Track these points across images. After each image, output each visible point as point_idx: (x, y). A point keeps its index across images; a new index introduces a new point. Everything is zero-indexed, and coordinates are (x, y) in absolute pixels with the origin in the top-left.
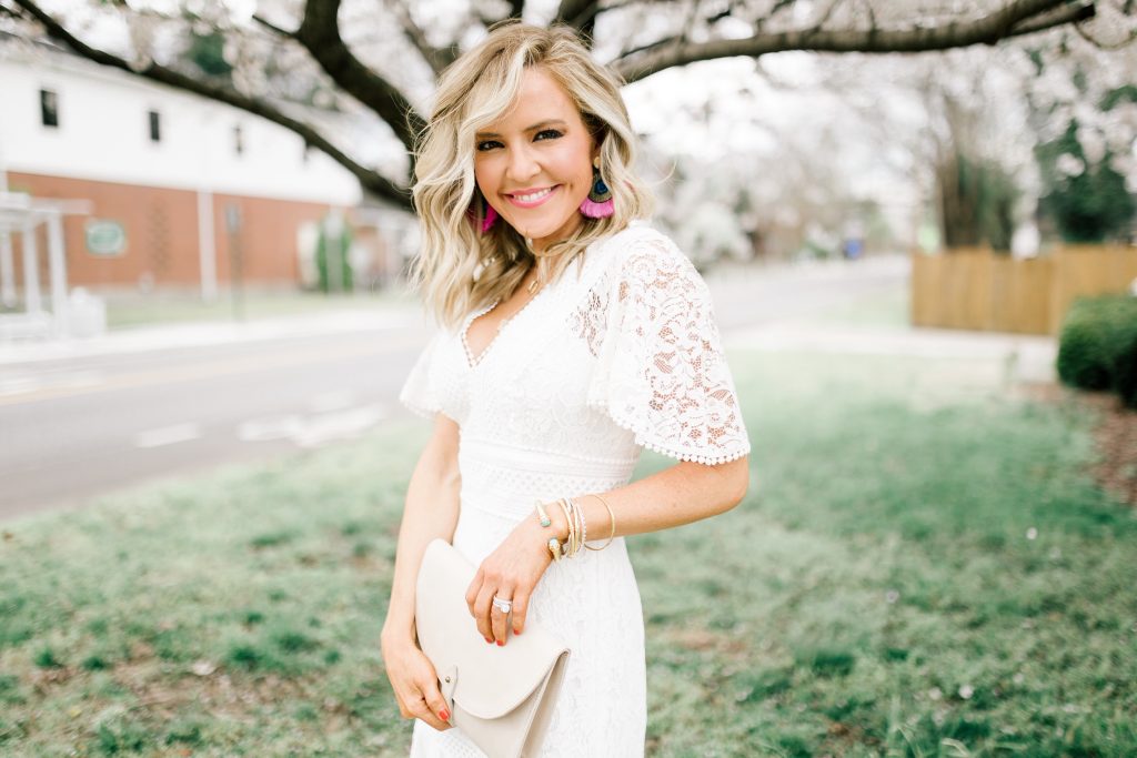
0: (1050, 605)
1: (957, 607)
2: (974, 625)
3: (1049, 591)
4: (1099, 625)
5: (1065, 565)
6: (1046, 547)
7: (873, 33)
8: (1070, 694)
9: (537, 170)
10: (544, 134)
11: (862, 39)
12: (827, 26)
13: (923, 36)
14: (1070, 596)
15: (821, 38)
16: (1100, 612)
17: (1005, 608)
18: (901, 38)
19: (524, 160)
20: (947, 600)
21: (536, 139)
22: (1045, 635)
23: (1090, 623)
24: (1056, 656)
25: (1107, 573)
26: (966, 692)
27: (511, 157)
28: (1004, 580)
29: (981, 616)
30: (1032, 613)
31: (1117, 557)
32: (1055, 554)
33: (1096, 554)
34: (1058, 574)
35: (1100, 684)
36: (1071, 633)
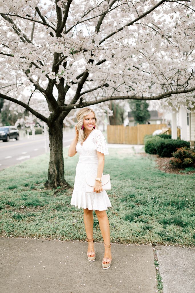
0: (160, 187)
1: (146, 188)
3: (159, 185)
4: (168, 189)
6: (156, 179)
7: (142, 97)
12: (136, 95)
14: (162, 186)
16: (168, 187)
17: (154, 188)
18: (147, 98)
20: (143, 187)
21: (92, 119)
23: (167, 188)
24: (164, 192)
25: (167, 182)
26: (153, 198)
28: (151, 184)
29: (150, 189)
30: (158, 188)
31: (168, 180)
32: (157, 180)
33: (164, 180)
34: (159, 183)
35: (172, 195)
36: (165, 190)
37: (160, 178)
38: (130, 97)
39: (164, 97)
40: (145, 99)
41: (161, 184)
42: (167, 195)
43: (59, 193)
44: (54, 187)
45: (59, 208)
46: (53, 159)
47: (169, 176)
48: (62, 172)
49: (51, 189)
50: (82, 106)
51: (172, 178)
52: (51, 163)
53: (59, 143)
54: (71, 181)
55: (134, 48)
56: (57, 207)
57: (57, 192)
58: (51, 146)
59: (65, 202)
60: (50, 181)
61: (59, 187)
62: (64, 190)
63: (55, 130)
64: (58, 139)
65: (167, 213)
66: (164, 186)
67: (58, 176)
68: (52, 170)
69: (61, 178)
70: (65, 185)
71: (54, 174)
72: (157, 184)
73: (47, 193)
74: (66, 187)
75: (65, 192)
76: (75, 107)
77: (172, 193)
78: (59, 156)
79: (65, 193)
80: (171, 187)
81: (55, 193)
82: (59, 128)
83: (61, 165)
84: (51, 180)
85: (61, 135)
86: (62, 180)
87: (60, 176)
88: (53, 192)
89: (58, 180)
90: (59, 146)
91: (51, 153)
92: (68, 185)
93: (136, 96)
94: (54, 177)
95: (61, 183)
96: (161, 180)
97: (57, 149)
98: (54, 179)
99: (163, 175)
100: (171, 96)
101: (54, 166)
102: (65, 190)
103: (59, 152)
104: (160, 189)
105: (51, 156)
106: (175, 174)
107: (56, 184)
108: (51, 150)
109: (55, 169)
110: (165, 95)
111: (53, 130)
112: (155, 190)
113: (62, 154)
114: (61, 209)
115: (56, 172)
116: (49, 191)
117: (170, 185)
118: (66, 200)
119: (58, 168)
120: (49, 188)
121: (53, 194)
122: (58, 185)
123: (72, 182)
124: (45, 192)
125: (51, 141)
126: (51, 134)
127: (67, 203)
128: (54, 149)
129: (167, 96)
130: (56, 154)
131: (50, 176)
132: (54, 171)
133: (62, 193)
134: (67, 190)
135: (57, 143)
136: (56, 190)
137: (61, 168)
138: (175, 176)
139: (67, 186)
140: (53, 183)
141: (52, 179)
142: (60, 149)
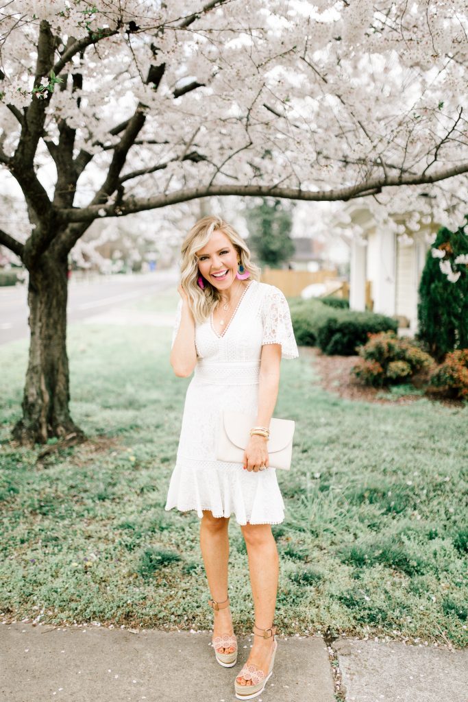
0: (331, 441)
2: (304, 451)
3: (329, 435)
4: (354, 447)
5: (328, 424)
6: (318, 418)
7: (300, 191)
8: (357, 472)
9: (222, 264)
10: (222, 252)
11: (296, 194)
12: (281, 186)
13: (321, 194)
14: (338, 438)
15: (278, 191)
16: (354, 441)
17: (316, 443)
18: (312, 195)
19: (218, 261)
21: (220, 254)
22: (336, 452)
23: (351, 446)
24: (346, 458)
25: (348, 426)
26: (317, 475)
27: (213, 261)
28: (308, 432)
29: (306, 447)
30: (326, 444)
31: (349, 420)
32: (323, 420)
33: (339, 419)
34: (329, 428)
35: (366, 467)
36: (345, 450)
37: (328, 414)
38: (264, 190)
39: (361, 194)
40: (307, 196)
41: (334, 431)
42: (353, 466)
43: (52, 459)
44: (39, 440)
45: (47, 508)
46: (38, 361)
47: (352, 408)
48: (63, 398)
49: (29, 446)
50: (121, 210)
51: (360, 414)
52: (32, 370)
53: (55, 315)
54: (90, 419)
55: (282, 43)
56: (42, 504)
57: (48, 454)
58: (32, 322)
59: (66, 488)
60: (27, 423)
61: (54, 440)
62: (67, 450)
63: (46, 277)
64: (54, 303)
65: (360, 525)
66: (343, 440)
67: (52, 409)
68: (33, 391)
69: (60, 415)
70: (72, 432)
71: (40, 401)
72: (322, 433)
73: (17, 457)
74: (73, 439)
75: (69, 454)
76: (102, 213)
77: (365, 462)
78: (56, 353)
79: (69, 459)
80: (362, 443)
81: (41, 458)
82: (58, 274)
83: (61, 378)
84: (30, 419)
85: (62, 293)
86: (61, 418)
87: (57, 407)
88: (36, 454)
89: (51, 420)
90: (55, 323)
91: (33, 343)
92: (81, 434)
93: (280, 189)
94: (40, 411)
95: (60, 430)
96: (333, 421)
97: (51, 332)
98: (40, 416)
99: (335, 404)
100: (379, 191)
101: (39, 381)
102: (72, 447)
103: (56, 340)
104: (332, 446)
105: (32, 352)
106: (367, 404)
107: (44, 432)
108: (33, 334)
109: (43, 387)
110: (366, 189)
111: (40, 277)
112: (319, 450)
113: (64, 348)
114: (53, 510)
115: (47, 397)
116: (24, 450)
117: (359, 434)
118: (71, 482)
119: (52, 386)
120: (24, 442)
121: (33, 460)
122: (51, 434)
123: (92, 422)
124: (14, 455)
125: (33, 310)
126: (32, 288)
127: (73, 492)
128: (41, 333)
129: (370, 191)
130: (46, 347)
131: (28, 406)
132: (40, 394)
133: (62, 459)
134: (76, 449)
135: (49, 315)
136: (45, 448)
137: (60, 387)
138: (367, 409)
139: (78, 436)
140: (36, 427)
141: (35, 416)
142: (59, 333)
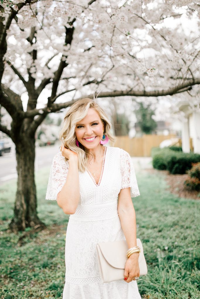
0: (175, 224)
1: (154, 227)
2: (160, 231)
3: (173, 220)
4: (187, 228)
5: (173, 214)
6: (168, 210)
7: (145, 92)
8: (189, 245)
9: (93, 132)
10: (94, 124)
11: (142, 93)
13: (157, 93)
14: (178, 222)
15: (132, 93)
16: (187, 224)
17: (166, 226)
18: (151, 93)
19: (90, 130)
20: (151, 226)
21: (92, 125)
22: (177, 231)
23: (185, 227)
24: (182, 236)
25: (183, 214)
26: (166, 248)
27: (87, 129)
28: (162, 219)
29: (160, 229)
30: (172, 227)
31: (184, 210)
32: (170, 211)
33: (179, 210)
34: (173, 216)
35: (194, 242)
36: (182, 230)
37: (173, 207)
38: (125, 93)
39: (180, 91)
40: (149, 94)
41: (176, 218)
42: (187, 241)
43: (26, 240)
44: (21, 229)
45: (14, 274)
46: (21, 188)
47: (185, 203)
48: (33, 206)
49: (16, 232)
51: (189, 207)
52: (18, 193)
53: (28, 165)
54: (52, 215)
56: (12, 271)
57: (24, 237)
58: (18, 168)
59: (27, 260)
60: (16, 220)
61: (28, 229)
62: (34, 235)
63: (23, 146)
64: (28, 158)
65: (192, 287)
66: (181, 223)
67: (27, 212)
68: (18, 203)
69: (32, 215)
70: (38, 224)
71: (22, 209)
72: (170, 220)
73: (8, 239)
74: (38, 228)
75: (35, 237)
76: (50, 111)
77: (194, 238)
78: (29, 184)
79: (34, 240)
80: (191, 225)
81: (21, 239)
82: (29, 144)
83: (32, 196)
84: (17, 218)
85: (31, 153)
86: (32, 217)
87: (30, 211)
88: (18, 237)
89: (27, 218)
90: (29, 169)
91: (19, 179)
92: (43, 225)
93: (134, 91)
94: (22, 214)
95: (32, 223)
96: (176, 211)
97: (27, 173)
98: (22, 217)
99: (176, 201)
100: (190, 89)
101: (21, 199)
102: (37, 233)
103: (29, 177)
104: (174, 228)
105: (18, 184)
106: (193, 201)
107: (24, 225)
108: (18, 174)
109: (23, 202)
110: (183, 87)
111: (20, 146)
112: (167, 231)
113: (33, 181)
114: (17, 275)
115: (25, 207)
116: (12, 235)
117: (189, 220)
118: (30, 256)
119: (27, 201)
120: (14, 230)
121: (16, 241)
122: (28, 226)
123: (52, 217)
124: (7, 238)
125: (18, 162)
126: (18, 152)
127: (31, 262)
128: (22, 174)
129: (185, 89)
130: (24, 181)
131: (16, 211)
132: (22, 205)
133: (31, 240)
134: (40, 234)
135: (25, 165)
136: (23, 234)
137: (32, 201)
138: (193, 203)
139: (41, 226)
140: (19, 223)
141: (19, 217)
142: (31, 174)
